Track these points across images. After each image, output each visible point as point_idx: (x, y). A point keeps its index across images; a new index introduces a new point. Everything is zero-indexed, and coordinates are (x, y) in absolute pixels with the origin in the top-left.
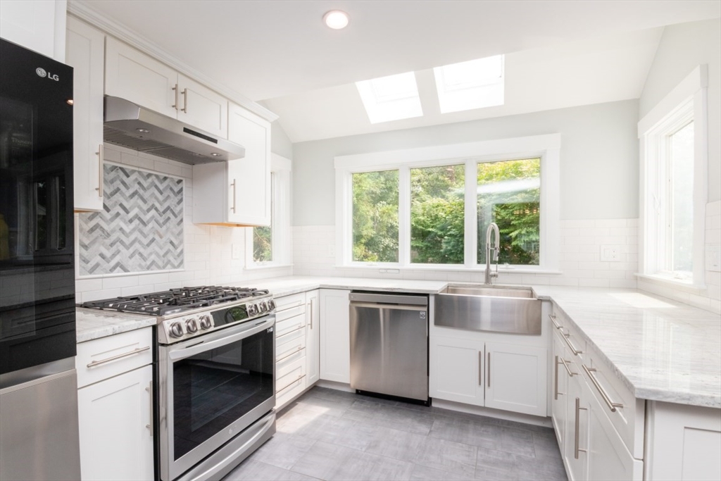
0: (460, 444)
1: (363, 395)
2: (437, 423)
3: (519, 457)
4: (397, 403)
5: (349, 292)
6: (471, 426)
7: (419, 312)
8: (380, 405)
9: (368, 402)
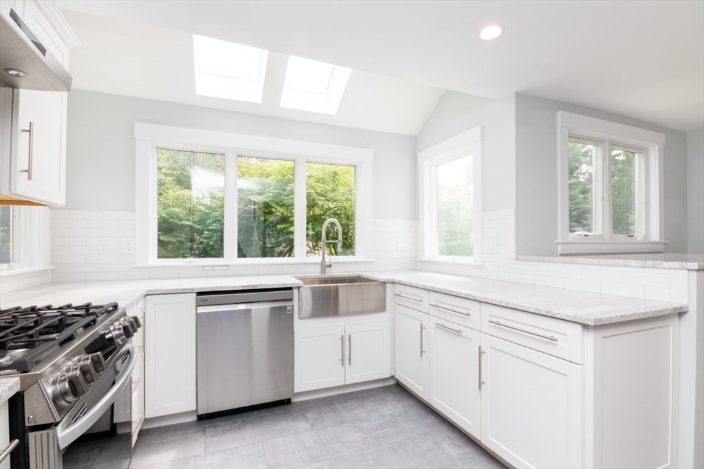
0: (345, 425)
1: (207, 419)
2: (309, 415)
3: (390, 415)
4: (256, 412)
5: (195, 294)
6: (338, 406)
7: (286, 307)
8: (239, 422)
9: (222, 424)
